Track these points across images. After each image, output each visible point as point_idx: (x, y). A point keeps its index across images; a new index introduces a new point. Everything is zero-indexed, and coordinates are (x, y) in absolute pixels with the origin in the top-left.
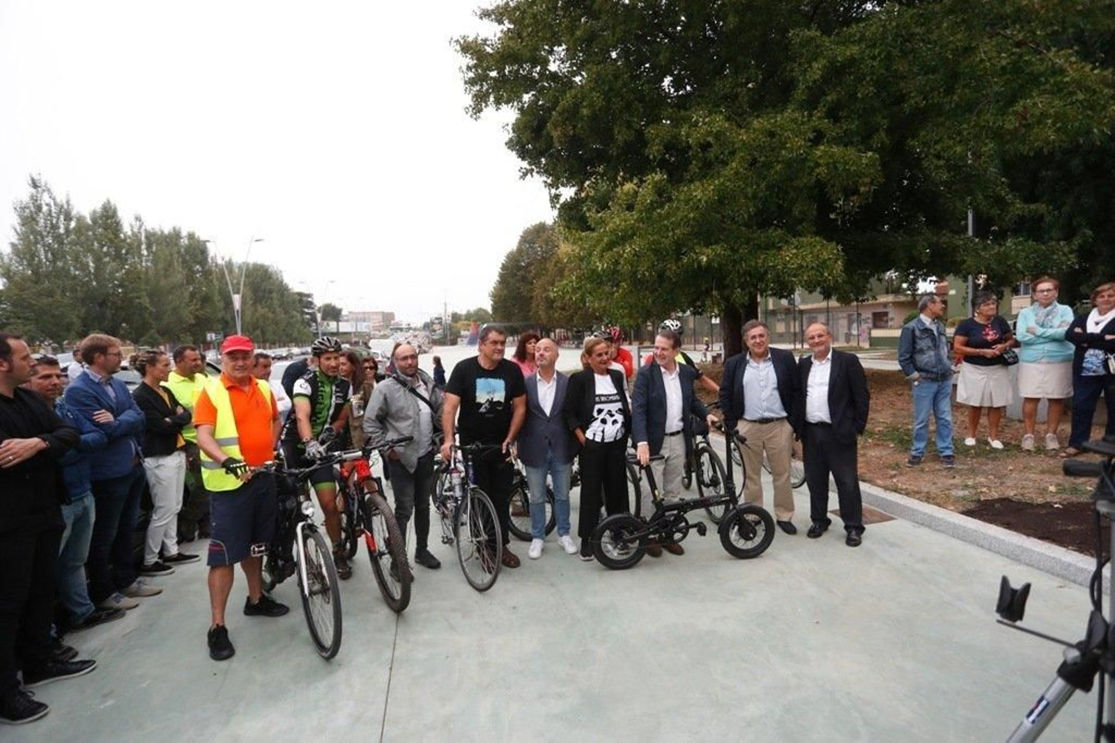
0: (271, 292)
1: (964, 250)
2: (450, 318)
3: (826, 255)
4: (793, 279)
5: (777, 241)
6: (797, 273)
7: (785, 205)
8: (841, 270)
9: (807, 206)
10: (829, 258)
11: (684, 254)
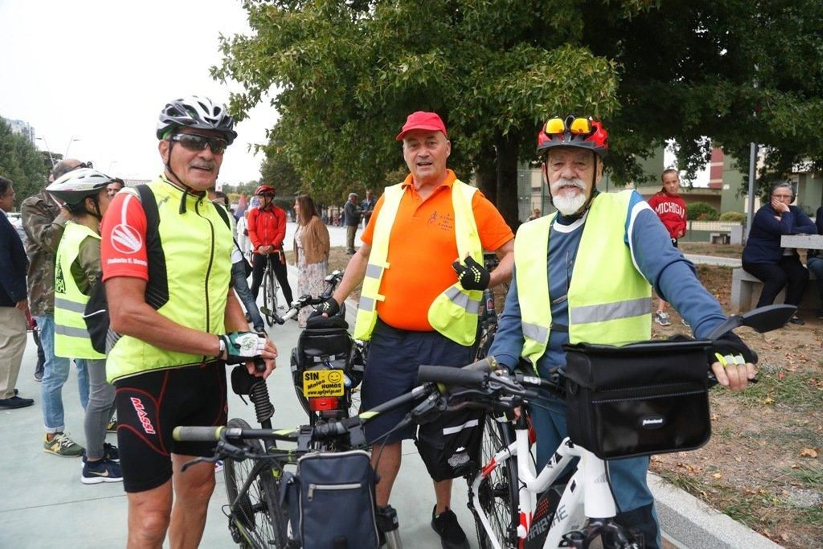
3: (590, 72)
4: (540, 105)
5: (526, 60)
6: (546, 97)
7: (543, 18)
8: (611, 93)
9: (571, 16)
10: (595, 73)
11: (380, 65)
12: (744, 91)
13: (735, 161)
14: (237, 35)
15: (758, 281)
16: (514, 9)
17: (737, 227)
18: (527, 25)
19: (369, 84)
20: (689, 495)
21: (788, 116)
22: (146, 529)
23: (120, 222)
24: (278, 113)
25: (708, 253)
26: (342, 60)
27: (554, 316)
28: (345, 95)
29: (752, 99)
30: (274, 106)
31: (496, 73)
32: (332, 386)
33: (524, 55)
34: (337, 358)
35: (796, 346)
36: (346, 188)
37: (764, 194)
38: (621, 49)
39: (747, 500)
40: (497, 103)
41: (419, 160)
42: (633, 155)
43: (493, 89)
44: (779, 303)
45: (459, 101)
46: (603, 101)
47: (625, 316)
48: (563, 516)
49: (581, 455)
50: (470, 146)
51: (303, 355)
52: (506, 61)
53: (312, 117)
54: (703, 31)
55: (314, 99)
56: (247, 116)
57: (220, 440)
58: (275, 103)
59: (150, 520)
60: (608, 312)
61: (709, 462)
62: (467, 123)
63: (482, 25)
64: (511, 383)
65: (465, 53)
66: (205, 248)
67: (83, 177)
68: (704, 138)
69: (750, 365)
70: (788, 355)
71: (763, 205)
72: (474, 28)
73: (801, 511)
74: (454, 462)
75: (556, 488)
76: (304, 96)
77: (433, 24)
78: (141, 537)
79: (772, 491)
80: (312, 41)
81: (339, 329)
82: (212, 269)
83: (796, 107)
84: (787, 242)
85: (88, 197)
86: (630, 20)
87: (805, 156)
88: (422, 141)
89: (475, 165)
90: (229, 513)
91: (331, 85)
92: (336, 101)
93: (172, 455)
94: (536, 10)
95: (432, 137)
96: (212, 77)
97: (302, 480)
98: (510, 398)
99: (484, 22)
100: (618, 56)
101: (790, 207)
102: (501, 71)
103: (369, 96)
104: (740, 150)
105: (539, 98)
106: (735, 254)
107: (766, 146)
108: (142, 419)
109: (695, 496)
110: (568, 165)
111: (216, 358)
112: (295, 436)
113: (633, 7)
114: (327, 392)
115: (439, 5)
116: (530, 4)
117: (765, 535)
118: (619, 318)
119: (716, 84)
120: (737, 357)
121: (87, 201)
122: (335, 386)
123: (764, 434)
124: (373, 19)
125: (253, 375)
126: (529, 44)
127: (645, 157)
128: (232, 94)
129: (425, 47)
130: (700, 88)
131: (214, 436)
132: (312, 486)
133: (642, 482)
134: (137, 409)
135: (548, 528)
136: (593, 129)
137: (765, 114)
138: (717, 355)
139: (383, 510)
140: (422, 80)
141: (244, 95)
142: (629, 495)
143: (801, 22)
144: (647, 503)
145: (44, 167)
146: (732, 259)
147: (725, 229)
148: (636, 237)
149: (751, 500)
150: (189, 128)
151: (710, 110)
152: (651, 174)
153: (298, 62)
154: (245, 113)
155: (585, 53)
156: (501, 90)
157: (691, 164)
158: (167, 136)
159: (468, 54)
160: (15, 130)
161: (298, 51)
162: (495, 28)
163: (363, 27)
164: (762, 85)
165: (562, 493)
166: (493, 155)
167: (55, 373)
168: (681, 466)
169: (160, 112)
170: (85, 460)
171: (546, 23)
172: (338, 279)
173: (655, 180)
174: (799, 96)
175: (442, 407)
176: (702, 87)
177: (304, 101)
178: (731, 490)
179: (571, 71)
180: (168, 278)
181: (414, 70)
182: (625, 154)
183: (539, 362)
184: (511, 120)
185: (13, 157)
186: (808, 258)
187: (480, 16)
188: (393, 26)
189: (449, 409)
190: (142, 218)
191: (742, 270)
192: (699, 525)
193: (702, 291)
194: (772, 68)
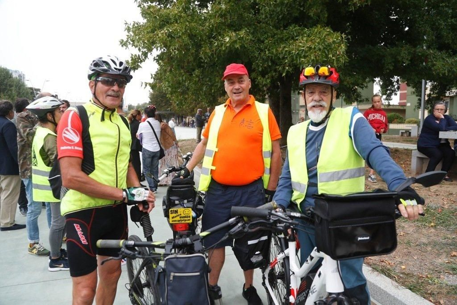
0: (11, 86)
1: (434, 58)
2: (127, 108)
3: (331, 40)
4: (303, 59)
5: (295, 34)
6: (307, 54)
7: (305, 11)
8: (343, 52)
9: (321, 9)
10: (334, 41)
11: (214, 38)
12: (418, 50)
13: (414, 90)
14: (135, 22)
15: (426, 157)
16: (288, 6)
17: (415, 126)
18: (296, 15)
19: (208, 48)
20: (387, 278)
21: (443, 65)
22: (82, 297)
23: (67, 126)
24: (158, 65)
25: (398, 142)
26: (192, 35)
27: (309, 178)
28: (195, 54)
29: (423, 55)
30: (155, 61)
31: (279, 41)
32: (185, 217)
33: (294, 32)
34: (188, 202)
35: (448, 194)
36: (196, 106)
37: (430, 108)
38: (349, 28)
39: (420, 281)
40: (279, 58)
41: (235, 91)
42: (356, 87)
43: (277, 50)
44: (438, 170)
45: (258, 58)
46: (338, 57)
47: (350, 178)
48: (314, 291)
49: (324, 257)
50: (264, 83)
51: (169, 200)
52: (284, 35)
53: (176, 67)
54: (395, 17)
55: (177, 57)
56: (140, 67)
57: (122, 247)
58: (156, 59)
59: (85, 292)
60: (340, 175)
61: (399, 259)
62: (262, 70)
63: (271, 15)
64: (284, 216)
65: (261, 30)
66: (115, 140)
67: (46, 101)
68: (396, 77)
69: (420, 205)
70: (443, 199)
71: (430, 114)
72: (266, 17)
73: (451, 288)
74: (254, 260)
75: (310, 275)
76: (172, 55)
77: (243, 15)
78: (79, 302)
79: (434, 276)
80: (176, 25)
81: (189, 185)
82: (119, 152)
83: (447, 59)
84: (443, 135)
85: (49, 112)
86: (354, 12)
87: (453, 87)
88: (236, 80)
89: (267, 93)
90: (129, 288)
91: (186, 49)
92: (189, 58)
93: (97, 255)
94: (301, 7)
95: (242, 78)
96: (121, 45)
97: (167, 270)
98: (283, 225)
99: (271, 13)
100: (347, 32)
101: (444, 115)
102: (282, 40)
103: (208, 55)
104: (416, 84)
105: (302, 55)
106: (413, 142)
107: (431, 81)
108: (80, 236)
109: (391, 279)
110: (317, 93)
111: (121, 202)
112: (163, 245)
113: (355, 4)
114: (183, 220)
115: (247, 4)
116: (298, 3)
117: (431, 301)
118: (346, 179)
119: (402, 47)
120: (413, 201)
121: (48, 114)
122: (187, 217)
123: (430, 243)
124: (210, 12)
125: (142, 211)
126: (297, 26)
127: (362, 88)
128: (132, 55)
129: (239, 27)
130: (393, 49)
131: (119, 245)
132: (172, 274)
133: (359, 271)
134: (77, 230)
135: (306, 298)
136: (331, 73)
137: (430, 64)
138: (401, 200)
139: (213, 287)
140: (237, 46)
141: (139, 55)
142: (353, 279)
143: (450, 11)
144: (363, 283)
145: (31, 96)
146: (412, 145)
147: (408, 128)
148: (356, 132)
149: (422, 281)
150: (105, 74)
151: (399, 61)
152: (366, 97)
153: (168, 37)
154: (139, 66)
155: (328, 30)
156: (281, 51)
157: (389, 92)
158: (93, 78)
159: (263, 31)
160: (15, 75)
161: (168, 30)
162: (278, 16)
163: (205, 17)
164: (429, 47)
165: (314, 278)
166: (278, 87)
167: (34, 210)
168: (383, 261)
169: (89, 65)
170: (50, 258)
171: (307, 13)
172: (190, 157)
173: (369, 101)
174: (449, 53)
175: (246, 230)
176: (395, 48)
177: (172, 58)
178: (411, 275)
179: (321, 40)
180: (95, 157)
181: (232, 40)
182: (351, 86)
183: (301, 204)
184: (287, 68)
185: (13, 90)
186: (454, 144)
187: (269, 10)
188: (221, 16)
189: (250, 231)
190: (79, 123)
191: (417, 151)
192: (393, 295)
193: (393, 163)
194: (434, 37)
